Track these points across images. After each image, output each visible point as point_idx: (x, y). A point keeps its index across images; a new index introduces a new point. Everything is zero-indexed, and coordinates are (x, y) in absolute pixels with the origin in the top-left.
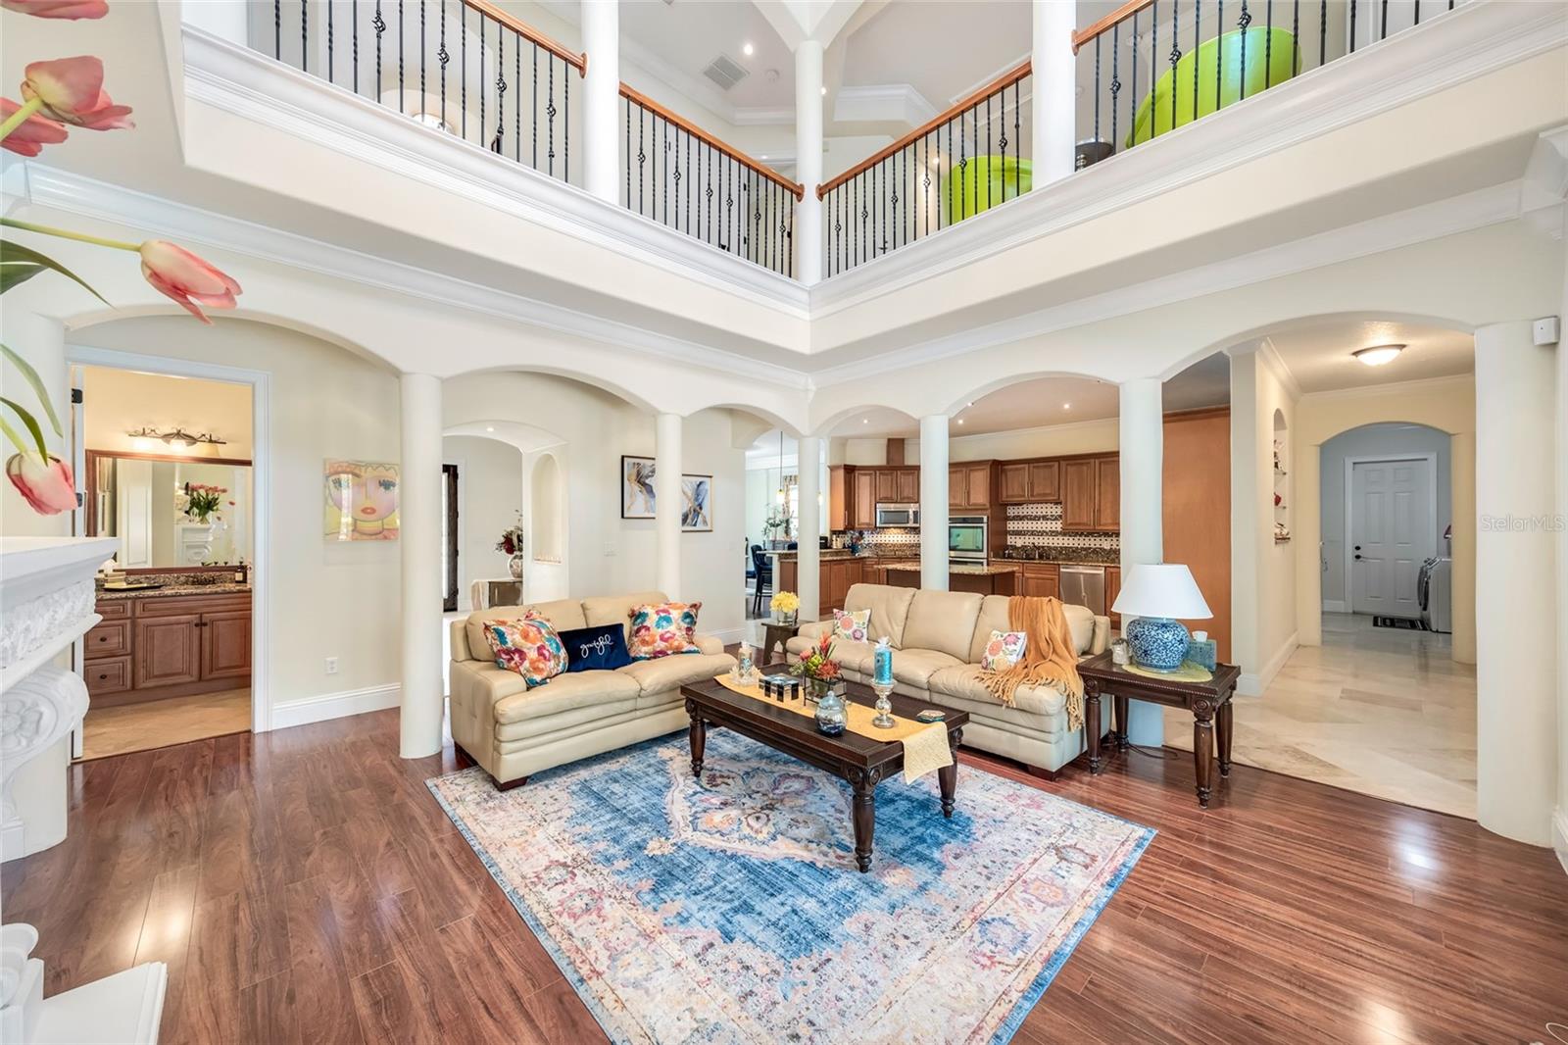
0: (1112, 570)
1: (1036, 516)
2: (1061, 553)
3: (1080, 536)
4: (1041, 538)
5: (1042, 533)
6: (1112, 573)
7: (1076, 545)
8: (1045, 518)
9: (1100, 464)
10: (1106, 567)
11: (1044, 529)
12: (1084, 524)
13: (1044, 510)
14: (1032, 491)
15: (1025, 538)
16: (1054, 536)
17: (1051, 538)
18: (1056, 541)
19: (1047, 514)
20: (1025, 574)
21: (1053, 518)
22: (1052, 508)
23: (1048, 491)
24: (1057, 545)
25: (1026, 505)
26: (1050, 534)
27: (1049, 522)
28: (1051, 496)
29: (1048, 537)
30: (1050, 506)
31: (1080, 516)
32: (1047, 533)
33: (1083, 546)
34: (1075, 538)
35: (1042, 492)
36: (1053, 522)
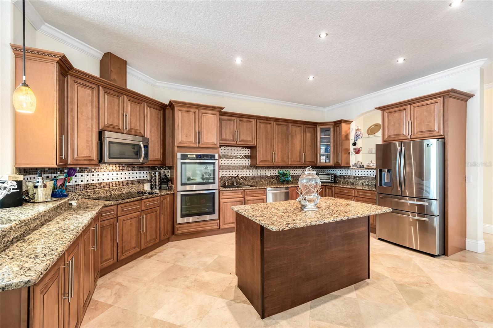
1: (231, 156)
3: (263, 169)
4: (234, 170)
5: (234, 168)
8: (236, 157)
9: (276, 124)
11: (236, 165)
13: (236, 152)
15: (223, 171)
16: (242, 169)
17: (240, 170)
18: (242, 173)
19: (237, 154)
20: (245, 198)
21: (241, 158)
22: (240, 150)
23: (249, 139)
24: (243, 175)
25: (224, 147)
26: (239, 168)
27: (238, 160)
28: (251, 142)
29: (238, 170)
30: (239, 148)
31: (266, 156)
32: (237, 167)
33: (257, 175)
34: (253, 170)
35: (245, 139)
36: (241, 160)
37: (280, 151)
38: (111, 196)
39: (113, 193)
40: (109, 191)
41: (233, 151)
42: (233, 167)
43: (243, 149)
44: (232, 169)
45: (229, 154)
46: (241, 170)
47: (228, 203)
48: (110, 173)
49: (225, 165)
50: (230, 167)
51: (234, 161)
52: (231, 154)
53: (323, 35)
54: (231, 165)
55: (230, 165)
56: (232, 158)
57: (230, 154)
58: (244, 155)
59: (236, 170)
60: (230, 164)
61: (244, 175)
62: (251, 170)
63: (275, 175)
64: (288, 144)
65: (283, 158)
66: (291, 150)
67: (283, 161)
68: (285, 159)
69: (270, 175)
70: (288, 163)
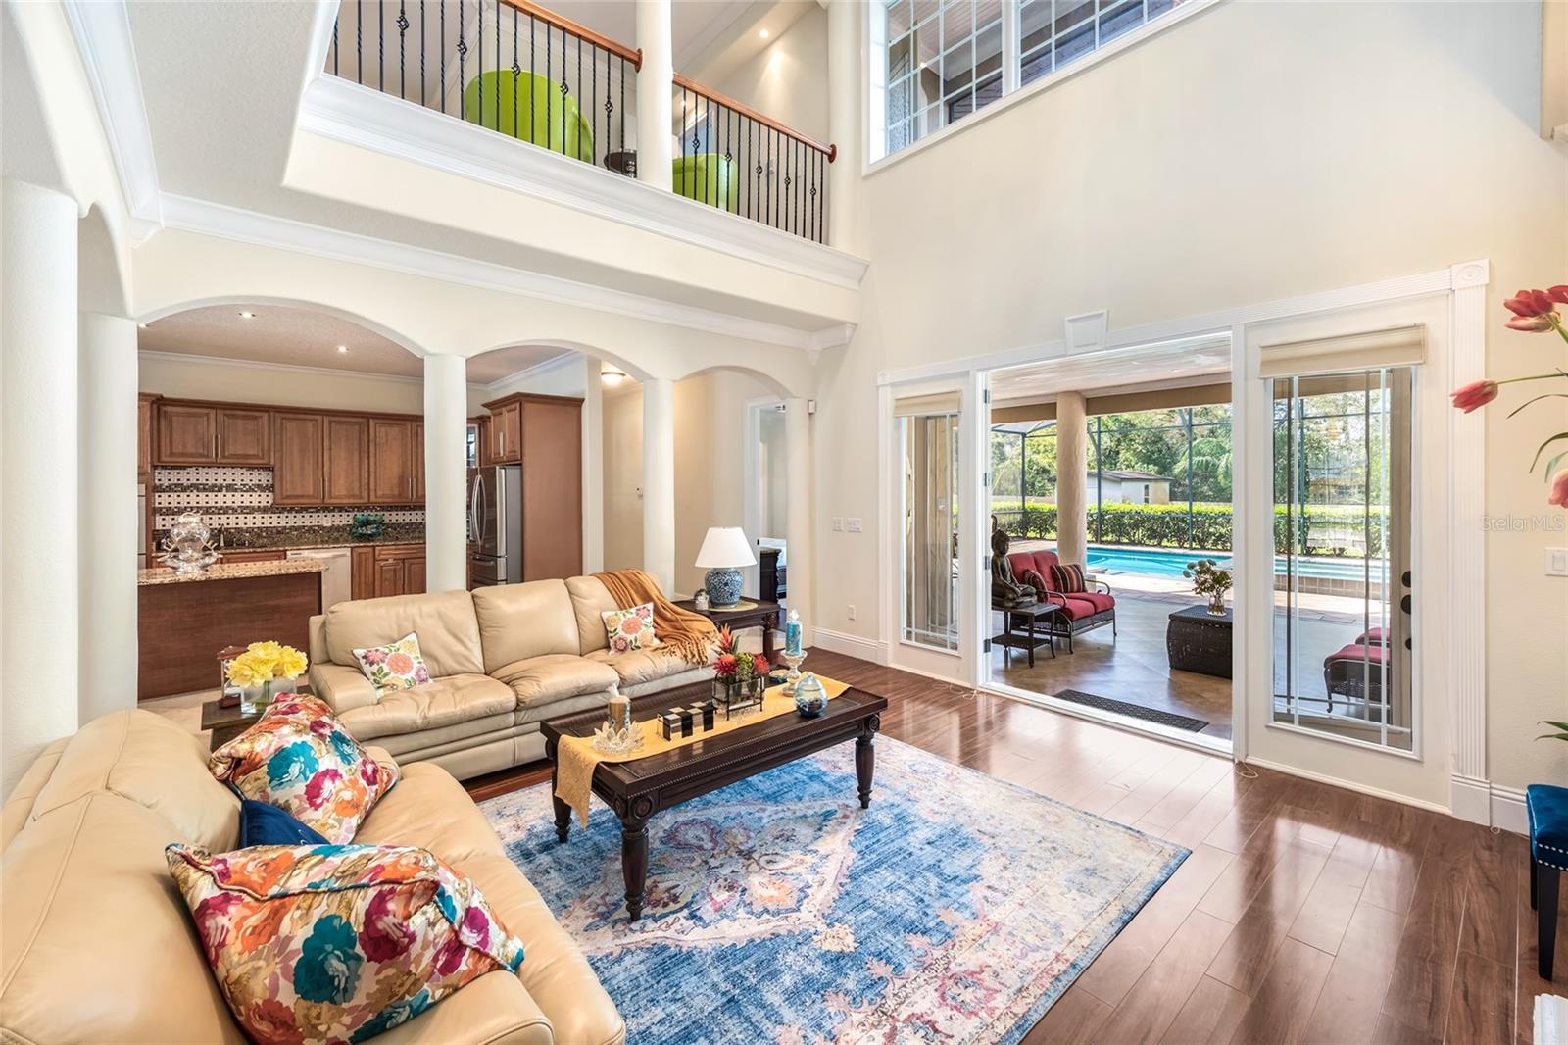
0: (360, 550)
1: (214, 486)
2: (259, 536)
3: (290, 511)
4: (224, 516)
5: (225, 510)
6: (360, 553)
7: (283, 524)
8: (231, 488)
9: (330, 422)
10: (352, 548)
11: (229, 504)
12: (308, 497)
13: (229, 478)
14: (223, 450)
16: (248, 513)
17: (242, 516)
18: (250, 521)
19: (234, 483)
21: (245, 489)
22: (242, 474)
23: (250, 452)
24: (252, 526)
26: (239, 511)
27: (238, 494)
28: (255, 458)
29: (237, 516)
30: (239, 470)
31: (302, 486)
32: (235, 510)
33: (293, 524)
34: (281, 515)
35: (240, 452)
36: (245, 494)
37: (343, 474)
41: (220, 476)
42: (222, 508)
44: (219, 514)
45: (211, 482)
46: (245, 515)
49: (199, 504)
50: (213, 509)
51: (225, 496)
52: (216, 483)
54: (217, 505)
55: (213, 505)
56: (220, 491)
57: (213, 482)
58: (253, 485)
59: (231, 516)
61: (255, 526)
62: (275, 516)
63: (346, 523)
64: (366, 461)
65: (353, 489)
66: (376, 472)
67: (353, 496)
68: (356, 492)
69: (330, 525)
70: (366, 500)
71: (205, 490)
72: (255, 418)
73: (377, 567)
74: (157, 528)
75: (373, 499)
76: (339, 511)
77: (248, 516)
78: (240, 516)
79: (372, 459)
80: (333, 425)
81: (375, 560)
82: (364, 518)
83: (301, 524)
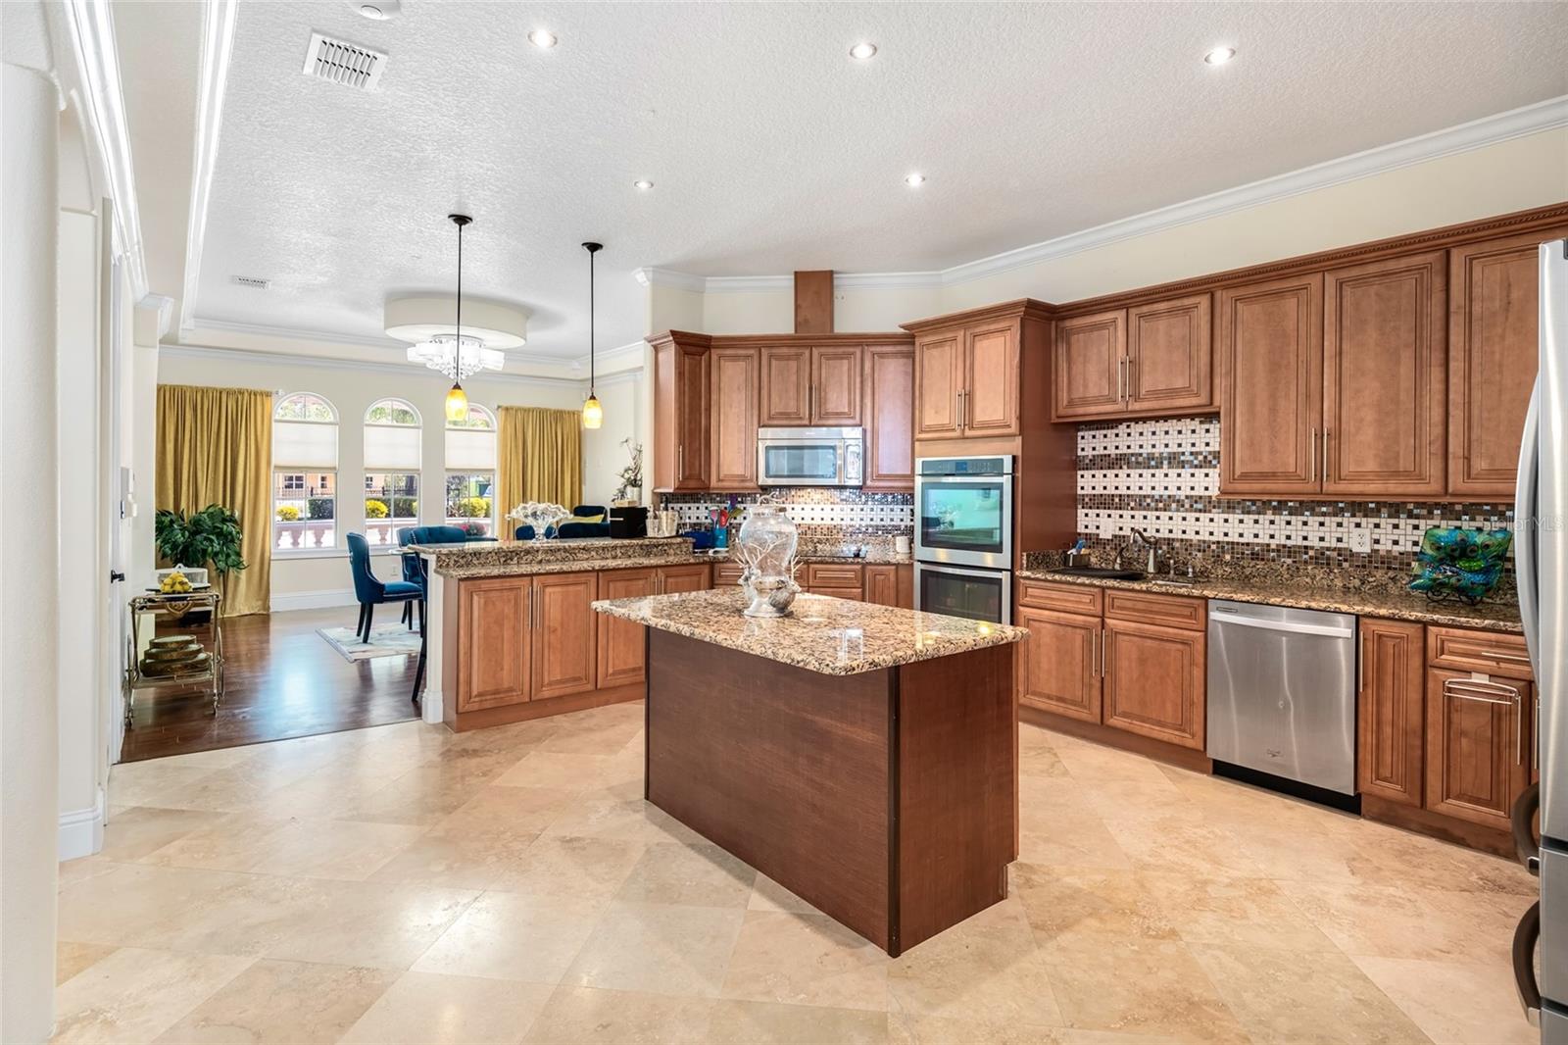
1: (1150, 457)
2: (1218, 559)
3: (1277, 510)
4: (1165, 515)
5: (1164, 504)
6: (1380, 638)
7: (1264, 539)
8: (1175, 460)
11: (1172, 491)
12: (1287, 476)
13: (1173, 440)
14: (1138, 386)
15: (1121, 516)
16: (1200, 511)
17: (1191, 516)
18: (1204, 526)
19: (1180, 450)
20: (1108, 621)
21: (1196, 462)
22: (1193, 431)
23: (1180, 383)
24: (1207, 537)
25: (1125, 424)
26: (1187, 506)
27: (1186, 472)
28: (1189, 396)
29: (1184, 515)
30: (1187, 425)
31: (1273, 451)
32: (1180, 503)
33: (1283, 541)
34: (1261, 518)
35: (1162, 387)
36: (1197, 471)
37: (1369, 415)
38: (816, 551)
39: (819, 546)
40: (812, 541)
41: (1161, 436)
42: (1161, 499)
43: (1207, 426)
44: (1157, 510)
45: (1147, 450)
46: (1197, 515)
47: (1043, 625)
48: (818, 508)
49: (1129, 492)
50: (1149, 500)
51: (1166, 475)
52: (1154, 450)
53: (863, 52)
54: (1153, 492)
55: (1149, 492)
56: (1159, 466)
57: (1150, 450)
58: (1210, 453)
59: (1175, 515)
60: (1147, 491)
61: (1213, 539)
62: (1249, 519)
63: (1409, 548)
64: (1437, 374)
65: (1397, 458)
66: (1468, 404)
67: (1396, 474)
68: (1405, 463)
69: (1367, 549)
70: (1435, 486)
71: (1138, 465)
72: (1187, 310)
73: (1431, 685)
74: (1079, 531)
75: (1456, 482)
76: (1390, 516)
77: (1201, 515)
78: (1188, 515)
79: (1457, 366)
80: (1347, 291)
81: (1425, 665)
82: (1458, 536)
83: (1301, 542)
